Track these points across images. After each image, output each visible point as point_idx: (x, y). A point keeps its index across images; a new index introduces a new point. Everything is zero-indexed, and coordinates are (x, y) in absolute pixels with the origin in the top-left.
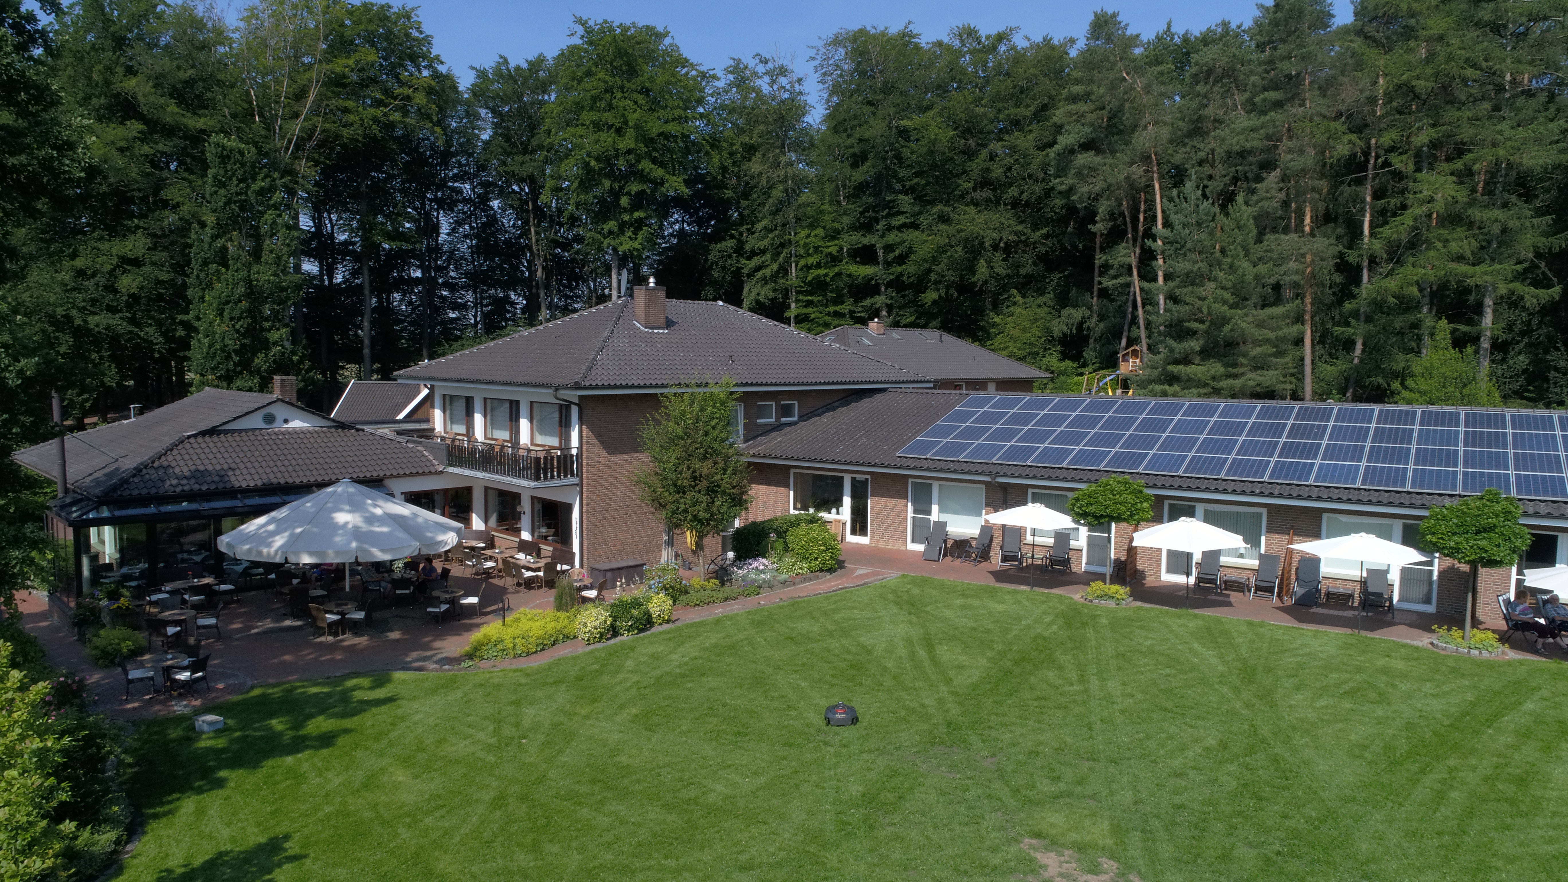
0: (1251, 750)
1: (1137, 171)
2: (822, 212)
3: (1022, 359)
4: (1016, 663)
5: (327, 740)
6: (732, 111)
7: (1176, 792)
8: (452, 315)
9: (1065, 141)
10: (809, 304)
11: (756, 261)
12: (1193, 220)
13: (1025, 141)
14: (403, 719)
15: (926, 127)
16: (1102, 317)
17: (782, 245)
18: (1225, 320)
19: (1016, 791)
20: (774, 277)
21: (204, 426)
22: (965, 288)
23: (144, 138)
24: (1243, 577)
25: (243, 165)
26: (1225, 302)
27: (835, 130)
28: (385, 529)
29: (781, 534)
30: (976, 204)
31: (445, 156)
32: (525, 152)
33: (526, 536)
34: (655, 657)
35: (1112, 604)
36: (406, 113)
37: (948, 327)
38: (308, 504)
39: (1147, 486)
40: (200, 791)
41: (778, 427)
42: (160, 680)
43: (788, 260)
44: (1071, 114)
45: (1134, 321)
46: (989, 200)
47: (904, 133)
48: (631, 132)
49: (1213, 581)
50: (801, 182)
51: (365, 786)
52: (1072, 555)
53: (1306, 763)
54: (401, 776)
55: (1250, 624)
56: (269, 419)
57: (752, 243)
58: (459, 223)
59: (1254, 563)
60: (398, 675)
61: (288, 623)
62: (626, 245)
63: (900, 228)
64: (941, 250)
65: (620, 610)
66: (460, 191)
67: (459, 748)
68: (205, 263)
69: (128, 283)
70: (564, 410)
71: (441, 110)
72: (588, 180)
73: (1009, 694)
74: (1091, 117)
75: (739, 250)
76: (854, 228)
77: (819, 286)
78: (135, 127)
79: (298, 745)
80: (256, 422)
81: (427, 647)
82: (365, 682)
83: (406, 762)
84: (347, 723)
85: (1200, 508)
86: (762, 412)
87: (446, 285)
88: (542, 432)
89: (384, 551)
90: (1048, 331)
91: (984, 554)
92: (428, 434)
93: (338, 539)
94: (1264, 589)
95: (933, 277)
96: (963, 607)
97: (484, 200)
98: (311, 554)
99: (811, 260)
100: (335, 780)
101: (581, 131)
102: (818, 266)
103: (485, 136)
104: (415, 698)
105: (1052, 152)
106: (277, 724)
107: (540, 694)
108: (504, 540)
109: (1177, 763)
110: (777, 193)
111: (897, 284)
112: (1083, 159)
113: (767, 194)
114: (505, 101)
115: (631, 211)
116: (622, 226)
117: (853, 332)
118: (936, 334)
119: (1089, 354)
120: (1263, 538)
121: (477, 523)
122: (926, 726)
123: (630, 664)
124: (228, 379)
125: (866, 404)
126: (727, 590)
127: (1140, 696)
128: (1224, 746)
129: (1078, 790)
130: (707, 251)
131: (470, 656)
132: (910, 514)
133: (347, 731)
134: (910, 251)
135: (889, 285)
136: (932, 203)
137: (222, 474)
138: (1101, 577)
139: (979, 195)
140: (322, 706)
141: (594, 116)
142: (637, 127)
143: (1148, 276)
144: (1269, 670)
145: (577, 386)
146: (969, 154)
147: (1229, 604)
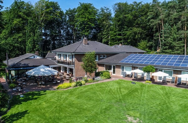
0: (164, 104)
1: (159, 22)
2: (114, 29)
3: (143, 50)
4: (132, 91)
5: (36, 99)
6: (101, 15)
7: (151, 110)
8: (63, 44)
9: (149, 17)
10: (112, 42)
11: (104, 36)
12: (167, 28)
13: (143, 18)
14: (46, 96)
15: (128, 16)
16: (155, 43)
17: (108, 34)
18: (172, 43)
19: (127, 109)
20: (107, 38)
21: (26, 58)
22: (134, 39)
23: (22, 20)
24: (169, 80)
25: (33, 23)
26: (172, 41)
27: (116, 17)
28: (47, 72)
29: (102, 73)
30: (136, 27)
31: (62, 22)
32: (73, 21)
33: (68, 73)
34: (81, 89)
35: (149, 84)
36: (57, 16)
37: (131, 45)
38: (37, 68)
39: (155, 67)
40: (19, 104)
41: (103, 59)
42: (17, 90)
43: (109, 36)
44: (150, 14)
45: (159, 44)
46: (138, 26)
47: (126, 17)
48: (87, 18)
49: (165, 81)
50: (111, 25)
51: (39, 105)
52: (144, 77)
53: (172, 106)
54: (44, 103)
55: (169, 87)
56: (34, 57)
57: (104, 33)
58: (64, 31)
59: (171, 78)
60: (47, 91)
61: (35, 84)
62: (86, 34)
63: (125, 31)
64: (131, 34)
65: (78, 83)
66: (64, 27)
67: (52, 100)
68: (28, 37)
69: (20, 40)
70: (73, 56)
71: (61, 16)
72: (81, 25)
73: (130, 96)
74: (153, 14)
75: (102, 34)
76: (118, 31)
77: (113, 39)
78: (21, 19)
79: (32, 99)
80: (33, 57)
81: (52, 87)
82: (43, 92)
83: (45, 102)
84: (39, 97)
85: (163, 70)
86: (101, 56)
87: (62, 40)
88: (70, 59)
89: (47, 74)
90: (147, 45)
91: (132, 77)
92: (56, 59)
93: (41, 73)
94: (173, 82)
95: (129, 38)
96: (126, 84)
97: (67, 28)
98: (37, 75)
99: (112, 36)
100: (36, 103)
101: (80, 18)
102: (113, 36)
103: (67, 19)
104: (48, 94)
105: (147, 19)
106: (30, 97)
107: (65, 94)
108: (65, 74)
109: (152, 106)
110: (107, 26)
111: (124, 39)
112: (151, 20)
113: (106, 26)
114: (70, 14)
115: (86, 29)
116: (86, 31)
117: (117, 46)
118: (130, 46)
119: (153, 49)
120: (173, 75)
121: (62, 71)
122: (116, 99)
123: (78, 90)
124: (31, 52)
125: (116, 55)
126: (94, 81)
127: (149, 96)
128: (160, 104)
129: (136, 109)
130: (97, 35)
131: (57, 89)
132: (121, 71)
133: (39, 98)
134: (126, 34)
135: (123, 39)
136: (130, 27)
137: (28, 64)
138: (148, 80)
139: (137, 26)
140: (36, 94)
141: (82, 16)
142: (88, 17)
143: (161, 37)
144: (170, 94)
145: (74, 52)
146: (135, 20)
147: (167, 84)
